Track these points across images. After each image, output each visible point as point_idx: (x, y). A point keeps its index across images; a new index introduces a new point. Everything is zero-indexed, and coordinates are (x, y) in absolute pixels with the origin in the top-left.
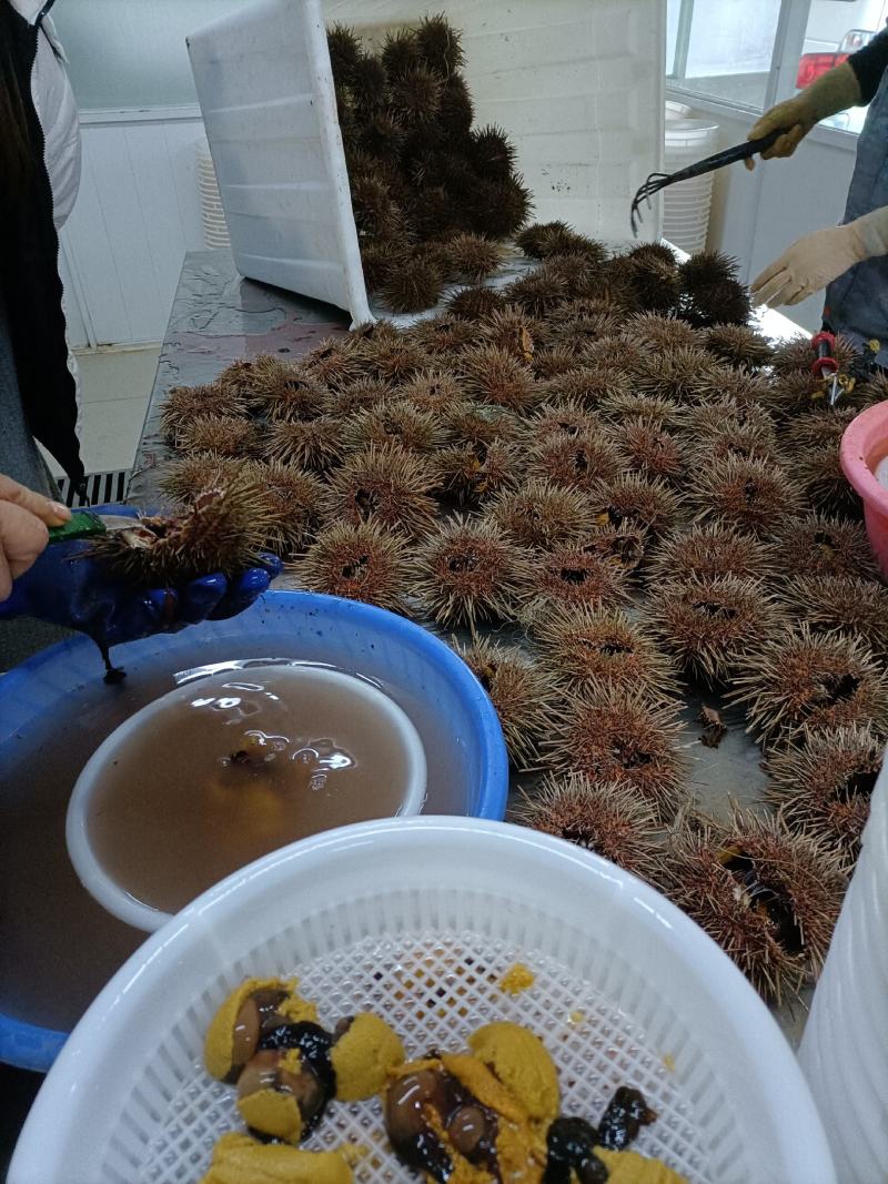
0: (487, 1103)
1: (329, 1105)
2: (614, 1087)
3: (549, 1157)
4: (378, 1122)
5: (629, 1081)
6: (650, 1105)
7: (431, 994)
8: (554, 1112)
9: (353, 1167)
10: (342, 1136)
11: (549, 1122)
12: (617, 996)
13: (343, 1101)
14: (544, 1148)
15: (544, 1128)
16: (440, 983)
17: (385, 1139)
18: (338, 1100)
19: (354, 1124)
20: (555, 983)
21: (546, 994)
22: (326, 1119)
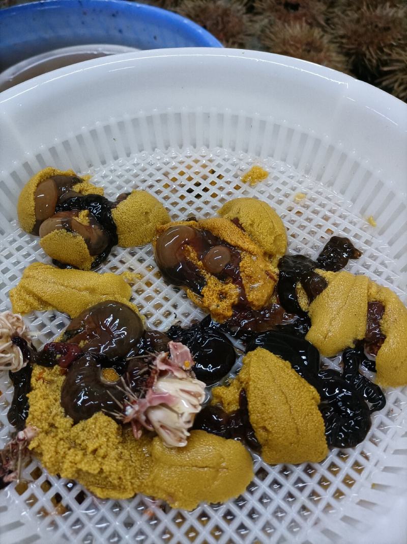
0: (232, 243)
1: (113, 249)
2: (328, 237)
3: (280, 275)
4: (150, 260)
5: (339, 232)
6: (356, 247)
7: (190, 185)
8: (284, 251)
9: (132, 285)
10: (122, 268)
11: (279, 257)
12: (331, 184)
13: (124, 247)
14: (277, 271)
15: (276, 261)
16: (197, 179)
17: (156, 270)
18: (120, 246)
19: (132, 261)
20: (283, 178)
21: (277, 184)
22: (110, 257)
